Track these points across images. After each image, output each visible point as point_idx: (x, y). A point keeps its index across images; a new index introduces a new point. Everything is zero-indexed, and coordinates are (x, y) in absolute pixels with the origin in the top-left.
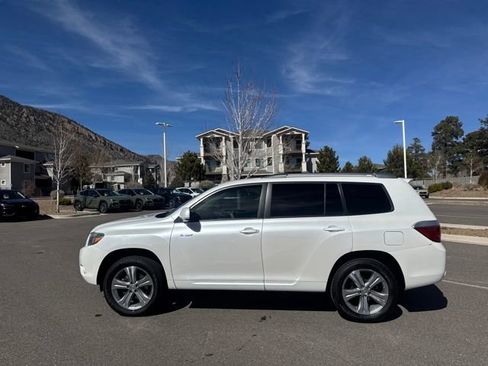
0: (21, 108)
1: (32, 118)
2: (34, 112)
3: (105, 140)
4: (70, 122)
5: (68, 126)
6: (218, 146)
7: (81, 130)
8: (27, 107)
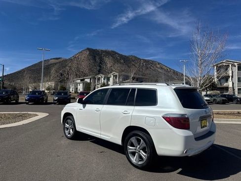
0: (141, 59)
1: (144, 64)
2: (145, 61)
3: (174, 71)
4: (159, 64)
5: (158, 66)
6: (227, 69)
7: (164, 67)
8: (143, 59)
